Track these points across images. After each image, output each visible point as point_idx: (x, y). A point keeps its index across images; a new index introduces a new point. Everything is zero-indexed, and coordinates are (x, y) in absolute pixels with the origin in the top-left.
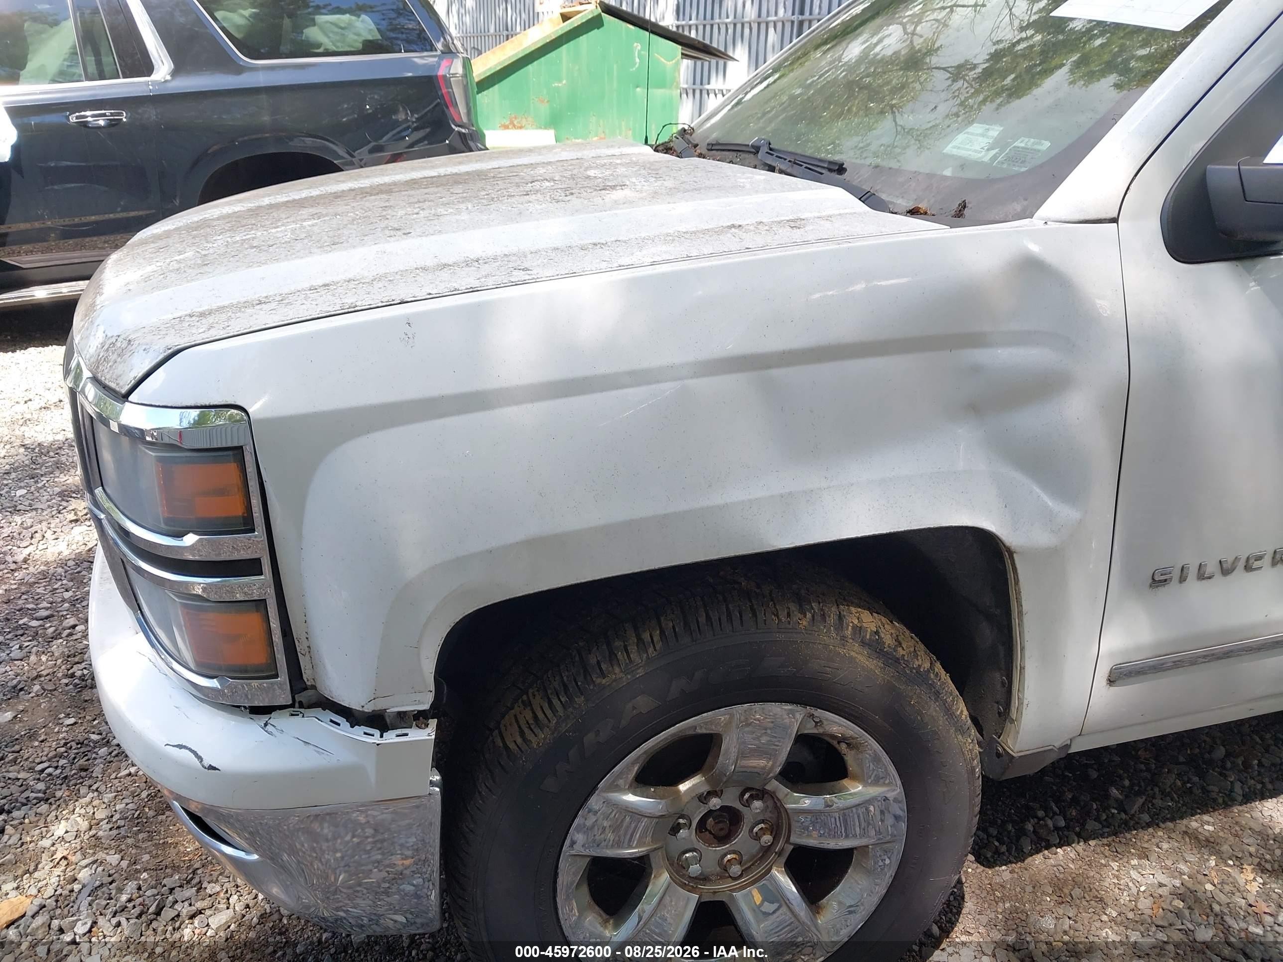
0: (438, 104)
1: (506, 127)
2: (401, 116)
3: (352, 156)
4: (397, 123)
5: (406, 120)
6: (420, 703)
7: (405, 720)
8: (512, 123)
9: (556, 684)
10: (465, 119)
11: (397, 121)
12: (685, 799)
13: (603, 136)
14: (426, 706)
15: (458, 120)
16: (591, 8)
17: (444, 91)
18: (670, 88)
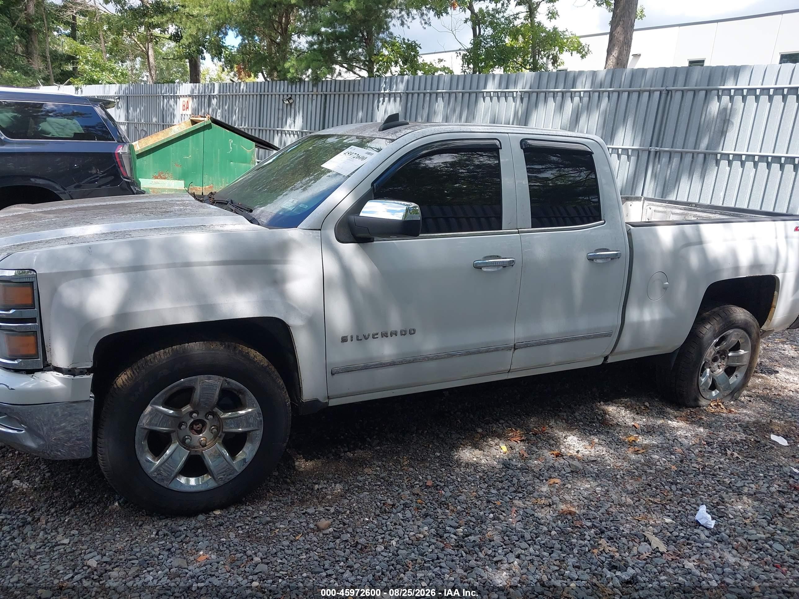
0: (115, 166)
1: (156, 178)
2: (94, 171)
3: (65, 190)
4: (92, 175)
5: (97, 173)
6: (88, 365)
7: (82, 372)
8: (160, 175)
9: (136, 367)
10: (129, 175)
11: (91, 173)
12: (184, 414)
13: (212, 185)
14: (90, 367)
15: (125, 175)
16: (206, 120)
17: (118, 160)
18: (249, 163)
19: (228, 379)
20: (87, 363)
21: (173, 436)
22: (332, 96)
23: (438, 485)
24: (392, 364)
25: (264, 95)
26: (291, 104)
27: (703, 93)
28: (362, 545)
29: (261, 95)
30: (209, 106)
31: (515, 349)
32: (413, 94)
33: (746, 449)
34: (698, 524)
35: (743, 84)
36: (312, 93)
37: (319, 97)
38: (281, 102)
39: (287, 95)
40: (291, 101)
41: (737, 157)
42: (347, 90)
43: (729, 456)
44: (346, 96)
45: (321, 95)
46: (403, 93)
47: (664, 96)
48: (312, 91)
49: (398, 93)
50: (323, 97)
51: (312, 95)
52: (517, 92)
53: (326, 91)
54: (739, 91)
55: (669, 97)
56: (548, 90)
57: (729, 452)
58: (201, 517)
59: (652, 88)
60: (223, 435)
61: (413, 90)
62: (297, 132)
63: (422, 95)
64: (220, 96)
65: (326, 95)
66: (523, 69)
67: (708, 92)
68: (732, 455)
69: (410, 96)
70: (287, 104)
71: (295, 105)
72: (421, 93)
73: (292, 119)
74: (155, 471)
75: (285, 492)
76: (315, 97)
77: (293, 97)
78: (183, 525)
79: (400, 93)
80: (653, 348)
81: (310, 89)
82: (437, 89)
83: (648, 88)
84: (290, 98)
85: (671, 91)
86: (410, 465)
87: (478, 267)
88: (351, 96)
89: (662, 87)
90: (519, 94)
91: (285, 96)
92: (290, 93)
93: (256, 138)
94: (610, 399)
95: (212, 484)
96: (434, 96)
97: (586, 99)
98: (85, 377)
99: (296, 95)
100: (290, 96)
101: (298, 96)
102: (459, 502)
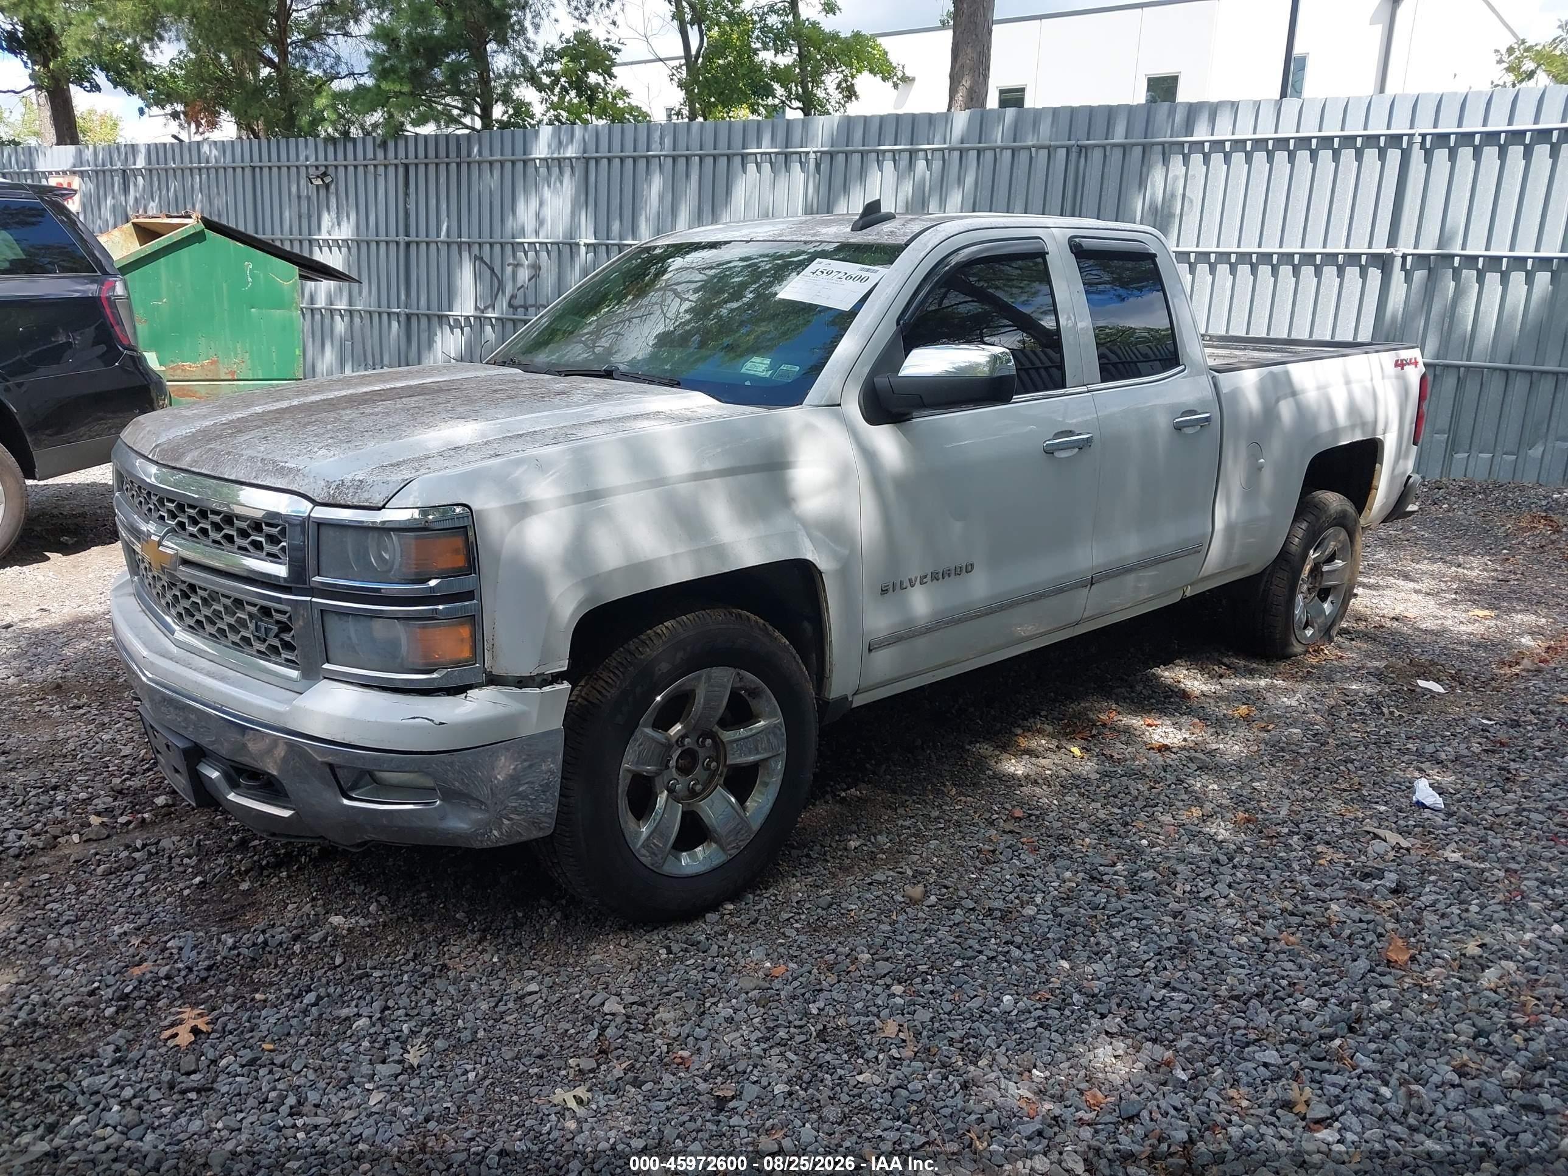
0: (104, 323)
6: (561, 667)
7: (554, 678)
10: (132, 341)
12: (673, 739)
14: (565, 669)
15: (126, 343)
16: (192, 224)
17: (108, 311)
18: (289, 309)
19: (742, 672)
20: (561, 663)
21: (659, 782)
22: (422, 168)
23: (1031, 815)
24: (928, 630)
25: (261, 168)
26: (327, 187)
27: (1139, 150)
28: (1001, 910)
29: (254, 168)
30: (126, 190)
31: (1092, 584)
32: (597, 160)
33: (1402, 703)
34: (1421, 805)
35: (1224, 132)
36: (374, 162)
37: (391, 170)
38: (303, 182)
39: (317, 168)
40: (328, 180)
41: (1202, 257)
42: (453, 154)
43: (1387, 715)
44: (453, 166)
45: (396, 166)
46: (577, 158)
47: (1074, 156)
48: (375, 159)
49: (565, 159)
50: (401, 170)
51: (375, 166)
52: (808, 153)
53: (407, 158)
54: (1218, 145)
55: (1083, 160)
56: (866, 148)
57: (1385, 710)
58: (711, 917)
59: (1053, 143)
60: (725, 770)
61: (597, 152)
62: (345, 241)
63: (617, 162)
64: (150, 171)
65: (407, 167)
66: (787, 109)
67: (1146, 148)
68: (1391, 713)
69: (592, 163)
70: (317, 186)
71: (337, 183)
72: (615, 157)
73: (333, 215)
74: (643, 846)
75: (804, 860)
76: (381, 170)
77: (331, 170)
78: (700, 931)
79: (570, 159)
80: (1242, 567)
81: (370, 154)
82: (648, 151)
83: (1047, 143)
84: (325, 174)
85: (1086, 147)
86: (960, 794)
87: (1049, 451)
88: (464, 167)
89: (1069, 140)
90: (812, 156)
91: (312, 171)
92: (322, 161)
93: (296, 255)
94: (1168, 661)
95: (719, 859)
96: (642, 164)
97: (937, 165)
98: (558, 687)
99: (336, 167)
100: (322, 169)
101: (341, 170)
102: (1081, 831)
